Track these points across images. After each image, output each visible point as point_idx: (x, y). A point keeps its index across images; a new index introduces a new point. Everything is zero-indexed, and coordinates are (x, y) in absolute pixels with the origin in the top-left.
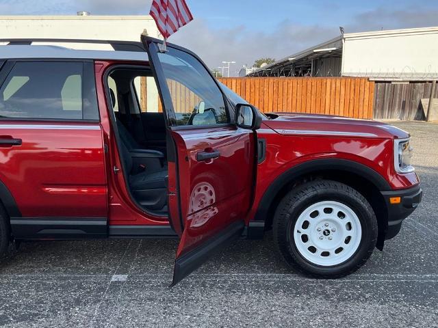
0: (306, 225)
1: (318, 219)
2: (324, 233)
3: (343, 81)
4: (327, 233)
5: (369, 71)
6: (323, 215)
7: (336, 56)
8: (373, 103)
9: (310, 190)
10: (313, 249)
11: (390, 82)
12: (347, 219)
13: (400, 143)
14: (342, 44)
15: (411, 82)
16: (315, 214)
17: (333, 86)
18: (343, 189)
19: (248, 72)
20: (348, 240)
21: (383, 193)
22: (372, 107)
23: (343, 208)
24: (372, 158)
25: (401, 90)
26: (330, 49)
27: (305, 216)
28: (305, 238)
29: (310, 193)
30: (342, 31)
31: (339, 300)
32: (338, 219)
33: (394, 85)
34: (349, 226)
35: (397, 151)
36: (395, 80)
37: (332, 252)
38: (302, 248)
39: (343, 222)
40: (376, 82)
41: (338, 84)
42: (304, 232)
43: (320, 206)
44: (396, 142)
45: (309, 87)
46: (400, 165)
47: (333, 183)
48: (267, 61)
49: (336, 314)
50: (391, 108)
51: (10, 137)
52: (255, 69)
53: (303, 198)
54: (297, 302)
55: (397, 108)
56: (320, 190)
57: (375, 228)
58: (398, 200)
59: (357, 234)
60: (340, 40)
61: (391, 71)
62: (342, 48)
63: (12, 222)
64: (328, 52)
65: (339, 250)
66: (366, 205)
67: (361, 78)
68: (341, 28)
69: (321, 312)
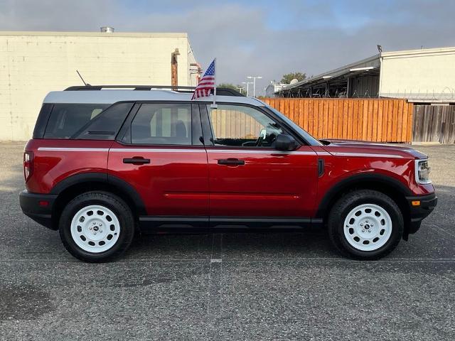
0: (352, 221)
1: (361, 217)
2: (365, 227)
3: (381, 102)
4: (367, 227)
5: (408, 92)
6: (364, 214)
7: (374, 76)
8: (411, 126)
9: (355, 196)
10: (357, 239)
11: (429, 104)
12: (382, 217)
13: (420, 162)
14: (380, 62)
15: (451, 104)
16: (359, 214)
17: (371, 108)
18: (379, 196)
19: (277, 89)
20: (382, 232)
21: (407, 198)
22: (411, 129)
23: (379, 209)
24: (400, 174)
25: (441, 112)
26: (367, 68)
27: (352, 215)
28: (351, 231)
29: (355, 198)
30: (379, 49)
31: (376, 271)
32: (375, 217)
33: (434, 107)
34: (383, 222)
35: (417, 168)
36: (435, 101)
37: (371, 241)
38: (349, 238)
39: (379, 219)
40: (415, 104)
41: (376, 106)
42: (351, 226)
43: (362, 208)
44: (417, 162)
45: (346, 108)
46: (420, 179)
47: (371, 191)
48: (297, 76)
49: (374, 278)
50: (431, 130)
51: (142, 158)
52: (285, 86)
53: (350, 202)
54: (347, 272)
55: (437, 130)
56: (362, 196)
57: (402, 222)
58: (418, 203)
59: (388, 227)
60: (378, 59)
61: (431, 91)
62: (379, 67)
63: (141, 219)
64: (365, 71)
65: (376, 240)
66: (395, 207)
67: (399, 100)
68: (379, 46)
69: (363, 277)
